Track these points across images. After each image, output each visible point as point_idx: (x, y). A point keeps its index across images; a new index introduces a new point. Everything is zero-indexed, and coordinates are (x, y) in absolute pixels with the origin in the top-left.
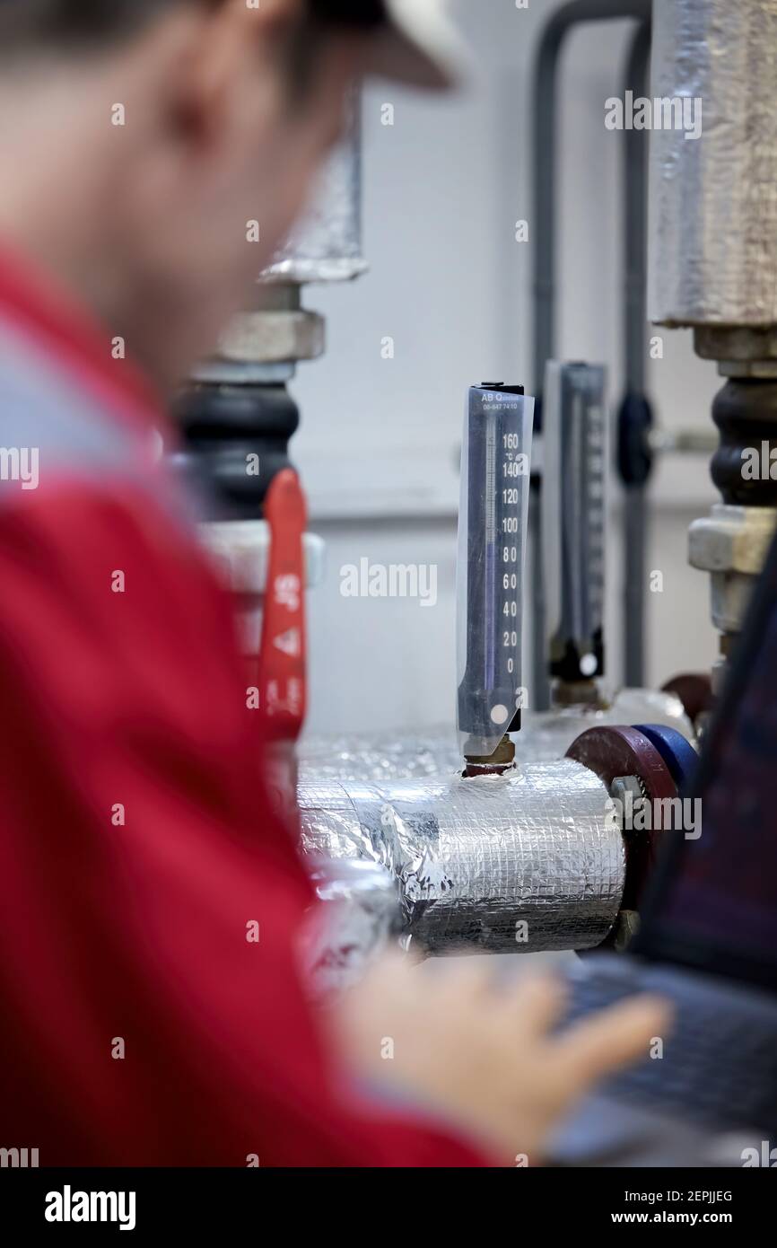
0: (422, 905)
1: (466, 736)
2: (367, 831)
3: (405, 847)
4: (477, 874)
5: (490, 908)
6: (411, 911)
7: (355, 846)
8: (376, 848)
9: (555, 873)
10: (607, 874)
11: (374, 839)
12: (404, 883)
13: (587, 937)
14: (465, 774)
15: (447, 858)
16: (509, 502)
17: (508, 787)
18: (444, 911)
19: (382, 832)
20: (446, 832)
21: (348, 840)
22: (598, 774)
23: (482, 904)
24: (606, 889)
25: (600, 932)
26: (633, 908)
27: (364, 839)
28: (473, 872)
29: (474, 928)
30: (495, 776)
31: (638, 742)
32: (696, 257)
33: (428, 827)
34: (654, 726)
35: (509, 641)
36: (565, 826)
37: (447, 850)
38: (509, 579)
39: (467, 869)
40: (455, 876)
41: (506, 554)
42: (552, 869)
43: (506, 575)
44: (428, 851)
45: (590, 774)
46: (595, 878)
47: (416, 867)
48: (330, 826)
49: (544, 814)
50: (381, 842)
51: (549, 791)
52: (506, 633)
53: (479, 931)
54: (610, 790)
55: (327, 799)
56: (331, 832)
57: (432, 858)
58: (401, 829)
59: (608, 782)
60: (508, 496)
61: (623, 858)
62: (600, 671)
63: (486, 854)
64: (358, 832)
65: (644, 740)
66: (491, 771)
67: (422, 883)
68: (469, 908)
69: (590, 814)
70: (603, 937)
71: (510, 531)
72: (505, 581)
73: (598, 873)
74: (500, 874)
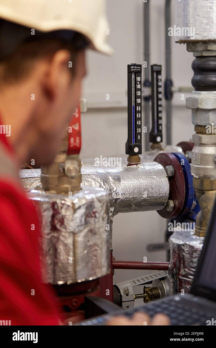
0: (116, 200)
1: (128, 156)
2: (102, 180)
3: (112, 184)
4: (131, 191)
5: (134, 200)
6: (114, 201)
7: (99, 184)
8: (104, 185)
9: (151, 191)
10: (164, 191)
11: (104, 183)
12: (112, 194)
13: (159, 207)
14: (128, 166)
15: (123, 187)
16: (138, 95)
17: (139, 169)
18: (122, 201)
19: (106, 181)
20: (123, 180)
21: (97, 183)
22: (162, 165)
23: (132, 199)
24: (164, 195)
25: (163, 206)
26: (171, 199)
27: (101, 182)
28: (130, 191)
29: (130, 205)
30: (135, 166)
31: (172, 157)
32: (188, 22)
33: (118, 179)
34: (176, 153)
35: (139, 131)
36: (154, 179)
37: (123, 185)
38: (138, 115)
39: (128, 190)
40: (125, 192)
41: (138, 108)
42: (150, 189)
43: (138, 114)
44: (118, 185)
45: (160, 165)
46: (161, 192)
47: (115, 190)
48: (92, 179)
49: (148, 176)
50: (106, 183)
51: (149, 170)
52: (138, 129)
53: (131, 206)
54: (165, 169)
55: (91, 172)
56: (92, 181)
57: (119, 187)
58: (111, 180)
59: (165, 167)
60: (138, 93)
61: (168, 187)
62: (161, 141)
63: (133, 186)
64: (100, 181)
65: (173, 156)
66: (134, 165)
67: (117, 194)
68: (129, 200)
69: (160, 175)
70: (164, 207)
71: (138, 102)
72: (137, 115)
73: (162, 191)
74: (137, 191)
